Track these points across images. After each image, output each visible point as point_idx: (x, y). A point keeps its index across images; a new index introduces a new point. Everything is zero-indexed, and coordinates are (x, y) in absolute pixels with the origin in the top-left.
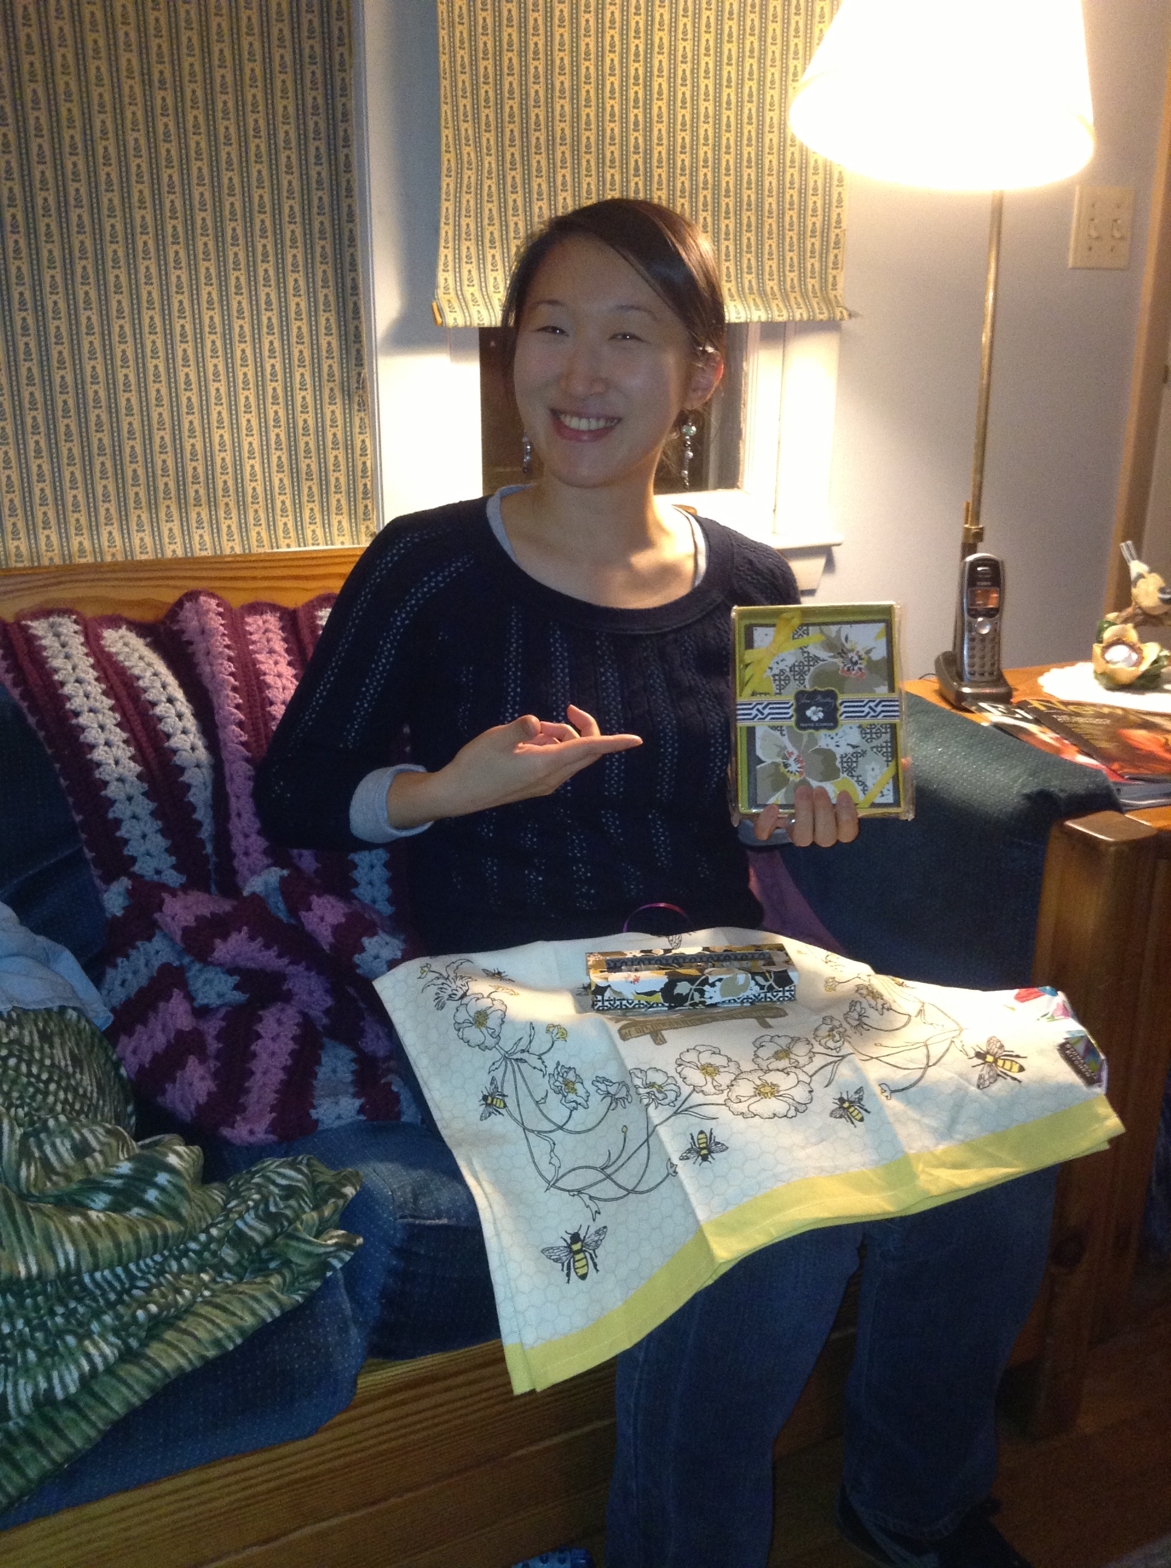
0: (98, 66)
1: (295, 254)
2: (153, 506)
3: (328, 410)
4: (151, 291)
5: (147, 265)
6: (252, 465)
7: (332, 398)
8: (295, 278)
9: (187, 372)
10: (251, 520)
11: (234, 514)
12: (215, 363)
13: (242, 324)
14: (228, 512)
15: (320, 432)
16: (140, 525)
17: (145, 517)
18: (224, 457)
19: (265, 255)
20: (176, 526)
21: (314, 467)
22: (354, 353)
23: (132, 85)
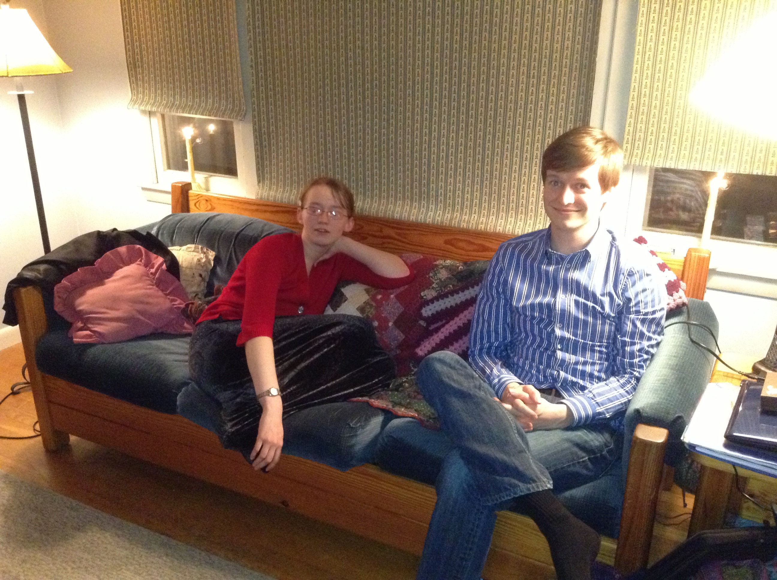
0: (513, 72)
2: (507, 212)
4: (518, 144)
5: (518, 135)
16: (502, 217)
17: (504, 215)
23: (523, 77)
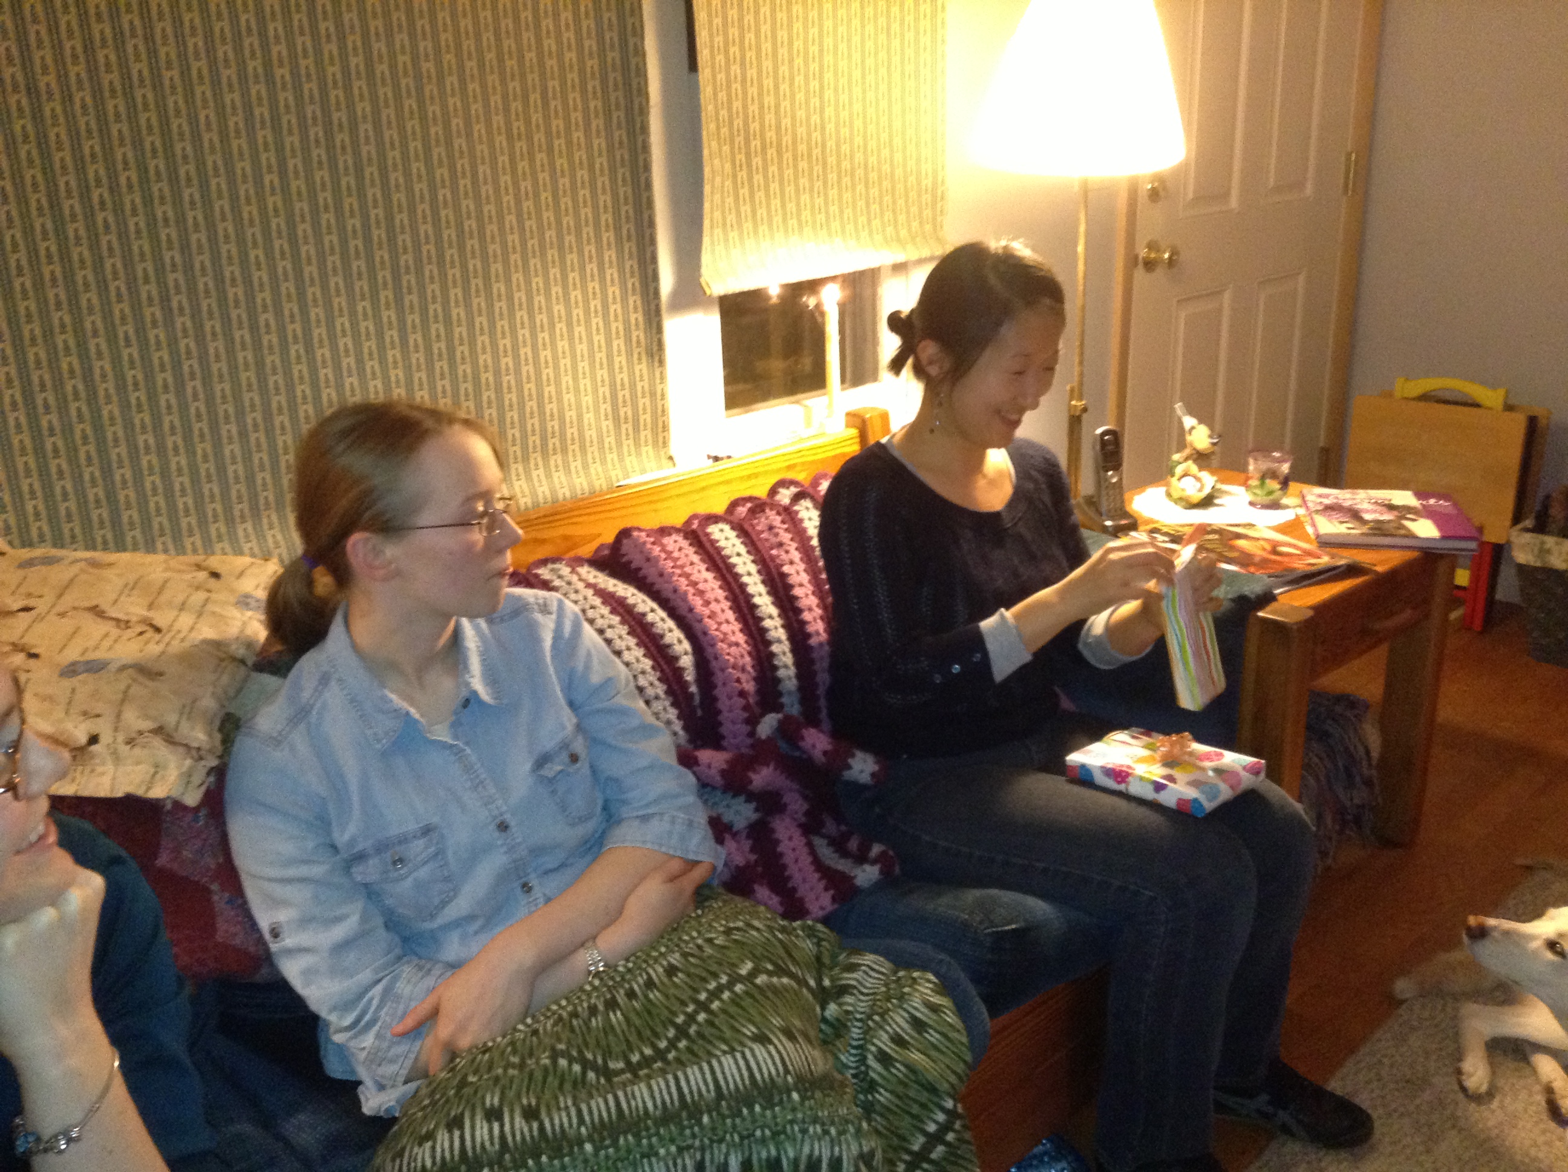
0: (479, 128)
1: (610, 255)
3: (637, 368)
4: (520, 296)
5: (517, 277)
6: (589, 417)
7: (640, 359)
8: (612, 273)
9: (545, 354)
10: (590, 460)
11: (579, 458)
12: (563, 345)
13: (578, 312)
14: (574, 456)
15: (633, 385)
18: (570, 415)
19: (591, 257)
20: (541, 471)
21: (630, 413)
22: (654, 325)
23: (501, 140)
